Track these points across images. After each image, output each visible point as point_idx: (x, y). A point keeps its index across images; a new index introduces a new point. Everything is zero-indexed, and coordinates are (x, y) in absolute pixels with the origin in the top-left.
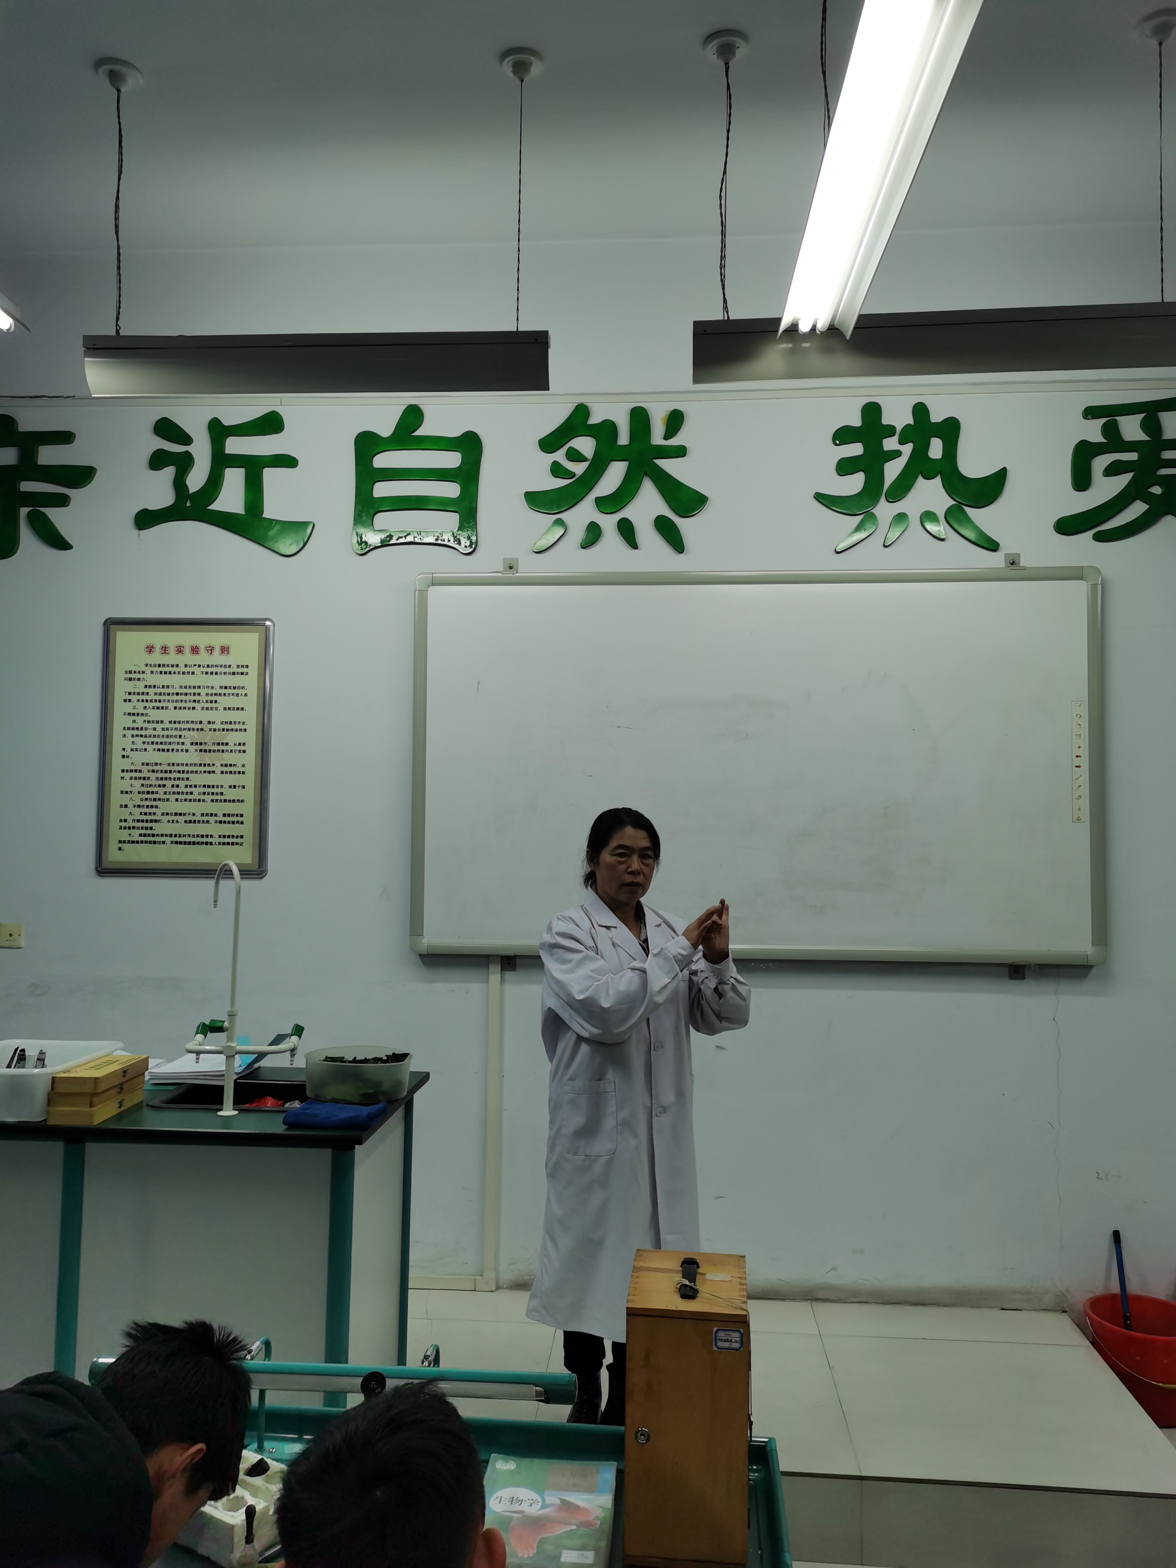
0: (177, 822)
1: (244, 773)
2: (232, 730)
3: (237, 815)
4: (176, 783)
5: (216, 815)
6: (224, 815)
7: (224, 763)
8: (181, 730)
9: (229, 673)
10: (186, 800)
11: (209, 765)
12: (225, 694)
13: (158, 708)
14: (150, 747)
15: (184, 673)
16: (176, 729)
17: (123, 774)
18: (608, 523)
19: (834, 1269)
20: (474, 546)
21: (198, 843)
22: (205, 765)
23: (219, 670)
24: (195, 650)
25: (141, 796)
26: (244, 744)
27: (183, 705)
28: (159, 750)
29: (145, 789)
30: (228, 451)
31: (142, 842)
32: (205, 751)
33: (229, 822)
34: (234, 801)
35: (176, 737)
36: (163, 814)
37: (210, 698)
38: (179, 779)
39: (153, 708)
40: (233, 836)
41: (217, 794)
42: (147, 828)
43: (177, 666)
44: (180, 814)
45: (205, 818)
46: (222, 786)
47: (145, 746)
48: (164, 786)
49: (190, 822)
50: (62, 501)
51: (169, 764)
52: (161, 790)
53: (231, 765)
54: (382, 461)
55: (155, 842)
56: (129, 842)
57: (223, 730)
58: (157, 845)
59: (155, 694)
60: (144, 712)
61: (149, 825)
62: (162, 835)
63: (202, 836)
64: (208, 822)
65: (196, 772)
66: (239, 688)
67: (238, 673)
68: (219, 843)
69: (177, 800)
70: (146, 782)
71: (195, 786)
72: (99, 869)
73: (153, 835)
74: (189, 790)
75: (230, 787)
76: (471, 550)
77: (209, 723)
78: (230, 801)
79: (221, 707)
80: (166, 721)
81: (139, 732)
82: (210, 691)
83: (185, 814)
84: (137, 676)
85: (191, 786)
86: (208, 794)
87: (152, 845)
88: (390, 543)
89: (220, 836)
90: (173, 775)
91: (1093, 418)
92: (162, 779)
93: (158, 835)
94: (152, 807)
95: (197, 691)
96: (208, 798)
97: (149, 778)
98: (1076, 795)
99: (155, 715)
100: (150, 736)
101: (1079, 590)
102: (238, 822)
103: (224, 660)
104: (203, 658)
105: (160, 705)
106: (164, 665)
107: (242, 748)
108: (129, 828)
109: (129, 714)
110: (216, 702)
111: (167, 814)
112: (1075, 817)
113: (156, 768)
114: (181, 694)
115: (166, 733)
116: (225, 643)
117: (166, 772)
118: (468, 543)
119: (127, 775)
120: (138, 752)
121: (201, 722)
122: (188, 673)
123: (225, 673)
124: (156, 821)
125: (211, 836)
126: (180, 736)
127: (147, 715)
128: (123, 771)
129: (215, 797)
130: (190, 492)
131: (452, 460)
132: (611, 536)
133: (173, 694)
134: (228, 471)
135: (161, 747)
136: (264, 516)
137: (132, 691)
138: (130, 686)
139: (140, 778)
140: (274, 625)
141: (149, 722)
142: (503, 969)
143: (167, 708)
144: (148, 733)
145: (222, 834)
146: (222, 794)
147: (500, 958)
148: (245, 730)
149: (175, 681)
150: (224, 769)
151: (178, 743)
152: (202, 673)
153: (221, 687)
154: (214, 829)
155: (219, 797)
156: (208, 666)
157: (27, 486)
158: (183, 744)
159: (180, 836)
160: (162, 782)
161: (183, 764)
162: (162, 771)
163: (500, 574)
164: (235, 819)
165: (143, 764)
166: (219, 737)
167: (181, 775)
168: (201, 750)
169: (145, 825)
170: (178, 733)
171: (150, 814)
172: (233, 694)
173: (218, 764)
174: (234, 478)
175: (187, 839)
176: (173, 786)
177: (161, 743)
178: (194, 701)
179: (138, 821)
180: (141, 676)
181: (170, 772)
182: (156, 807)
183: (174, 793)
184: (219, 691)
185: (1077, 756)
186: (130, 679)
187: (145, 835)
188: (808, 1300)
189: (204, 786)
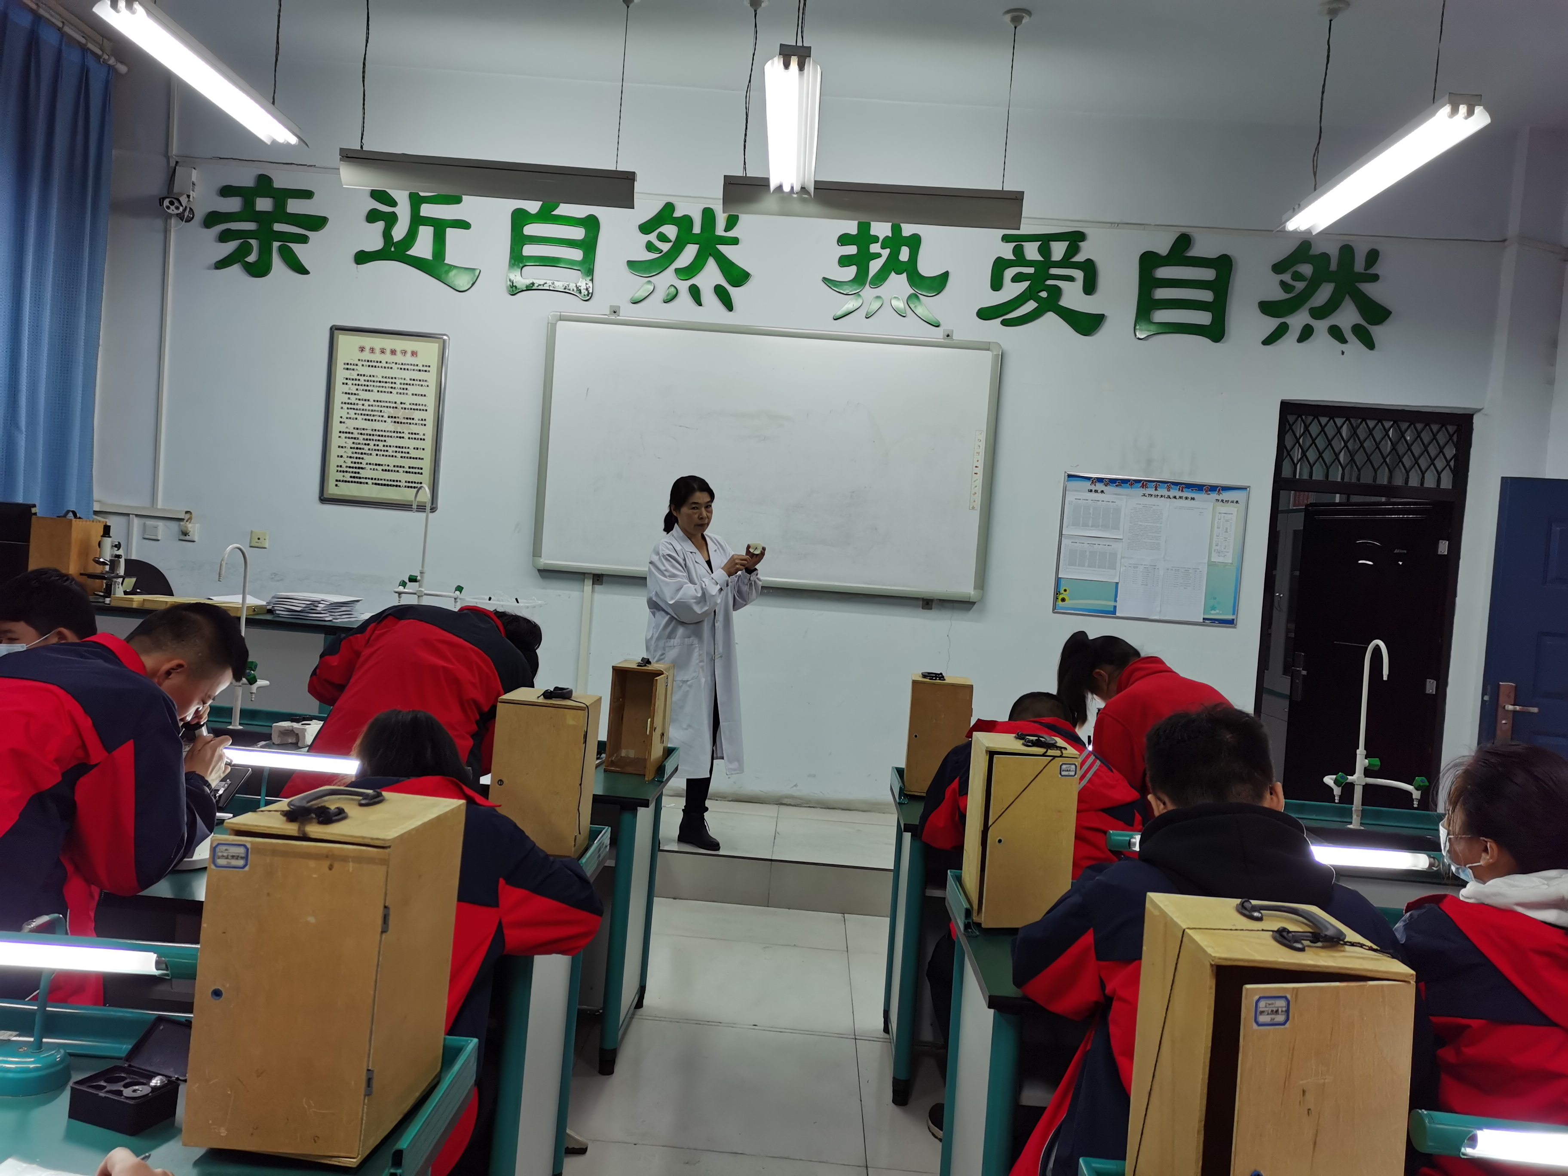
0: (377, 470)
1: (424, 440)
2: (417, 409)
3: (418, 468)
4: (377, 443)
5: (404, 467)
6: (409, 468)
7: (411, 432)
8: (381, 406)
9: (417, 370)
10: (383, 455)
11: (400, 432)
12: (413, 385)
13: (366, 390)
14: (360, 417)
15: (385, 368)
16: (378, 406)
17: (340, 435)
18: (683, 286)
19: (796, 785)
20: (590, 295)
21: (391, 485)
22: (397, 432)
23: (409, 367)
24: (393, 352)
25: (352, 450)
26: (425, 420)
27: (383, 389)
28: (366, 419)
29: (356, 446)
30: (422, 214)
31: (352, 482)
32: (398, 423)
33: (412, 473)
34: (416, 458)
35: (378, 411)
36: (367, 464)
37: (402, 386)
38: (379, 440)
39: (363, 390)
40: (415, 483)
41: (405, 453)
42: (355, 473)
43: (381, 362)
44: (379, 465)
45: (396, 469)
46: (408, 448)
47: (356, 416)
48: (368, 444)
49: (386, 470)
50: (304, 240)
51: (372, 430)
52: (366, 447)
53: (415, 434)
54: (530, 230)
55: (361, 483)
56: (343, 481)
57: (411, 409)
58: (362, 485)
59: (365, 381)
60: (356, 392)
61: (357, 470)
62: (366, 478)
63: (394, 481)
64: (398, 471)
65: (391, 437)
66: (423, 381)
67: (423, 371)
68: (405, 487)
69: (377, 455)
70: (356, 441)
71: (390, 446)
72: (322, 498)
73: (360, 478)
74: (386, 448)
75: (414, 448)
76: (589, 298)
77: (401, 403)
78: (414, 458)
79: (410, 392)
80: (372, 400)
81: (352, 406)
82: (403, 381)
83: (382, 465)
84: (352, 367)
85: (387, 446)
86: (399, 452)
87: (359, 485)
88: (533, 288)
89: (406, 482)
90: (375, 438)
91: (1007, 242)
92: (367, 439)
93: (363, 478)
94: (359, 458)
95: (394, 380)
96: (399, 455)
97: (358, 439)
98: (973, 492)
99: (363, 395)
100: (360, 410)
101: (986, 358)
102: (419, 473)
103: (413, 360)
104: (399, 358)
105: (368, 388)
106: (371, 361)
107: (423, 422)
108: (343, 472)
109: (346, 393)
110: (407, 389)
111: (370, 464)
112: (971, 507)
113: (363, 432)
114: (383, 382)
115: (371, 408)
116: (415, 349)
117: (370, 435)
118: (586, 293)
119: (343, 435)
120: (351, 420)
121: (396, 403)
122: (388, 368)
123: (414, 370)
124: (362, 468)
125: (400, 481)
126: (381, 411)
127: (358, 394)
128: (340, 432)
129: (403, 455)
130: (395, 241)
131: (578, 233)
132: (685, 296)
133: (377, 381)
134: (422, 229)
135: (368, 417)
136: (445, 262)
137: (348, 377)
138: (347, 374)
139: (352, 438)
140: (449, 339)
141: (359, 400)
142: (593, 584)
143: (372, 391)
144: (358, 407)
145: (408, 480)
146: (408, 453)
147: (592, 576)
148: (426, 410)
149: (379, 373)
150: (411, 436)
151: (379, 416)
152: (398, 368)
153: (411, 379)
154: (402, 477)
155: (407, 455)
156: (402, 364)
157: (278, 227)
158: (383, 416)
159: (378, 479)
160: (367, 442)
161: (382, 431)
162: (367, 435)
163: (606, 317)
164: (417, 471)
165: (354, 428)
166: (408, 413)
167: (381, 438)
168: (395, 422)
169: (354, 470)
170: (380, 409)
171: (358, 463)
172: (419, 385)
173: (406, 432)
174: (426, 234)
175: (383, 482)
176: (375, 445)
177: (367, 415)
178: (392, 388)
179: (350, 467)
180: (355, 367)
181: (373, 435)
182: (363, 458)
183: (375, 450)
184: (409, 382)
185: (976, 467)
186: (347, 369)
187: (354, 477)
188: (777, 804)
189: (396, 447)
